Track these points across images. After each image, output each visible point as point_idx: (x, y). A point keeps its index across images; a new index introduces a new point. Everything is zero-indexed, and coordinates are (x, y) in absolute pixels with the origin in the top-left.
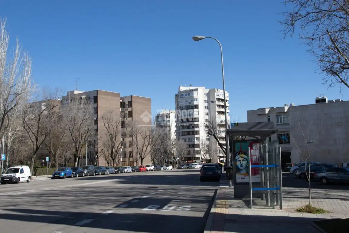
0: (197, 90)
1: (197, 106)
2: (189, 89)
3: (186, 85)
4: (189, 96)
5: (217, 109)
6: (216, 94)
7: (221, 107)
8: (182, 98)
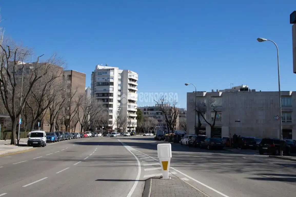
0: (113, 69)
1: (112, 84)
2: (105, 68)
3: (102, 64)
4: (106, 74)
5: (129, 87)
6: (129, 74)
7: (131, 85)
8: (100, 76)
